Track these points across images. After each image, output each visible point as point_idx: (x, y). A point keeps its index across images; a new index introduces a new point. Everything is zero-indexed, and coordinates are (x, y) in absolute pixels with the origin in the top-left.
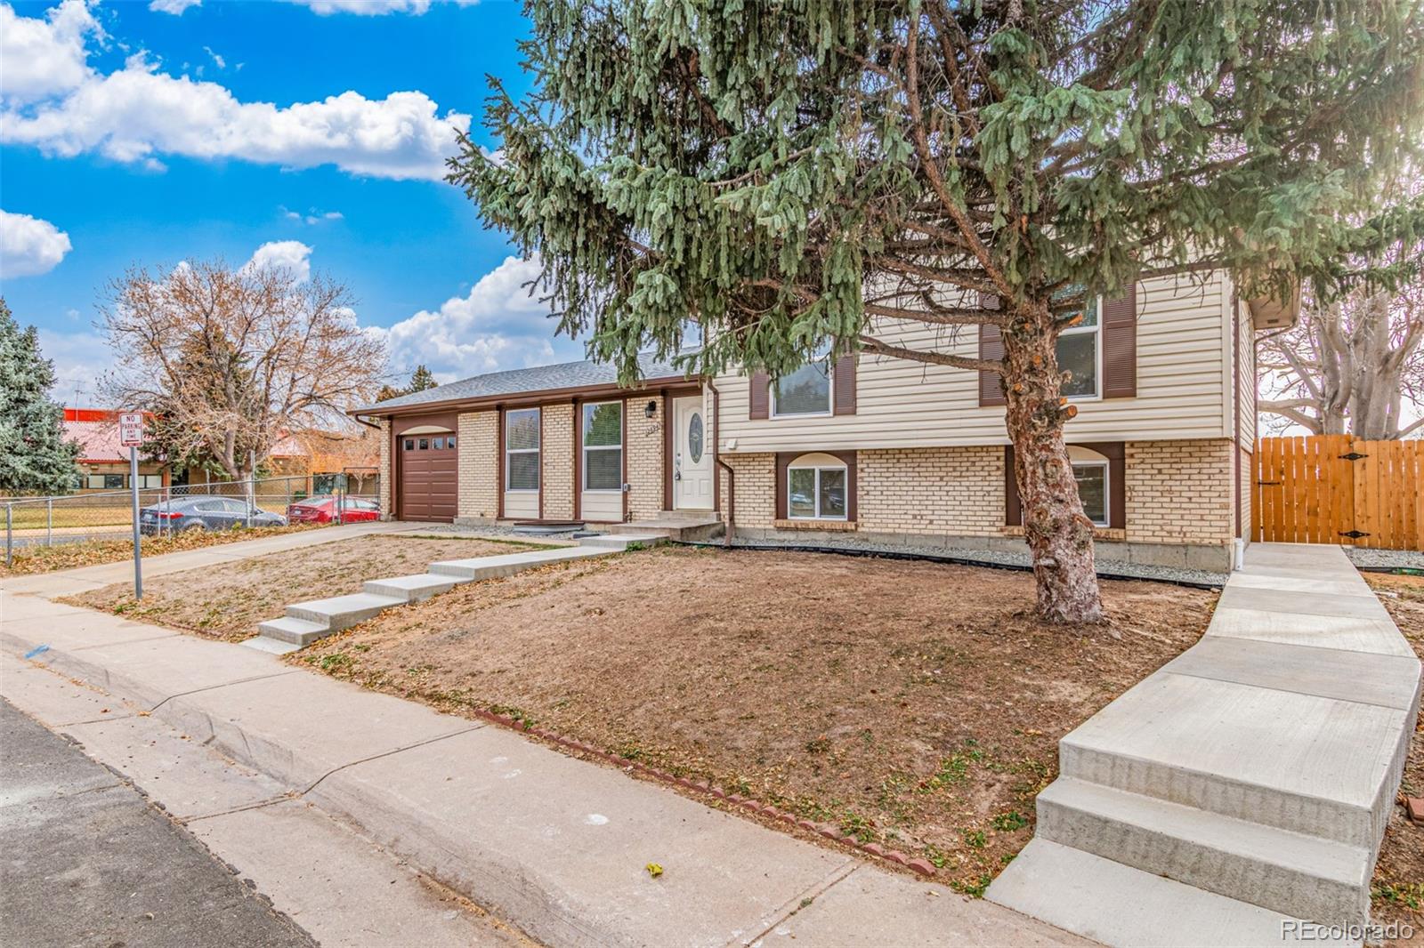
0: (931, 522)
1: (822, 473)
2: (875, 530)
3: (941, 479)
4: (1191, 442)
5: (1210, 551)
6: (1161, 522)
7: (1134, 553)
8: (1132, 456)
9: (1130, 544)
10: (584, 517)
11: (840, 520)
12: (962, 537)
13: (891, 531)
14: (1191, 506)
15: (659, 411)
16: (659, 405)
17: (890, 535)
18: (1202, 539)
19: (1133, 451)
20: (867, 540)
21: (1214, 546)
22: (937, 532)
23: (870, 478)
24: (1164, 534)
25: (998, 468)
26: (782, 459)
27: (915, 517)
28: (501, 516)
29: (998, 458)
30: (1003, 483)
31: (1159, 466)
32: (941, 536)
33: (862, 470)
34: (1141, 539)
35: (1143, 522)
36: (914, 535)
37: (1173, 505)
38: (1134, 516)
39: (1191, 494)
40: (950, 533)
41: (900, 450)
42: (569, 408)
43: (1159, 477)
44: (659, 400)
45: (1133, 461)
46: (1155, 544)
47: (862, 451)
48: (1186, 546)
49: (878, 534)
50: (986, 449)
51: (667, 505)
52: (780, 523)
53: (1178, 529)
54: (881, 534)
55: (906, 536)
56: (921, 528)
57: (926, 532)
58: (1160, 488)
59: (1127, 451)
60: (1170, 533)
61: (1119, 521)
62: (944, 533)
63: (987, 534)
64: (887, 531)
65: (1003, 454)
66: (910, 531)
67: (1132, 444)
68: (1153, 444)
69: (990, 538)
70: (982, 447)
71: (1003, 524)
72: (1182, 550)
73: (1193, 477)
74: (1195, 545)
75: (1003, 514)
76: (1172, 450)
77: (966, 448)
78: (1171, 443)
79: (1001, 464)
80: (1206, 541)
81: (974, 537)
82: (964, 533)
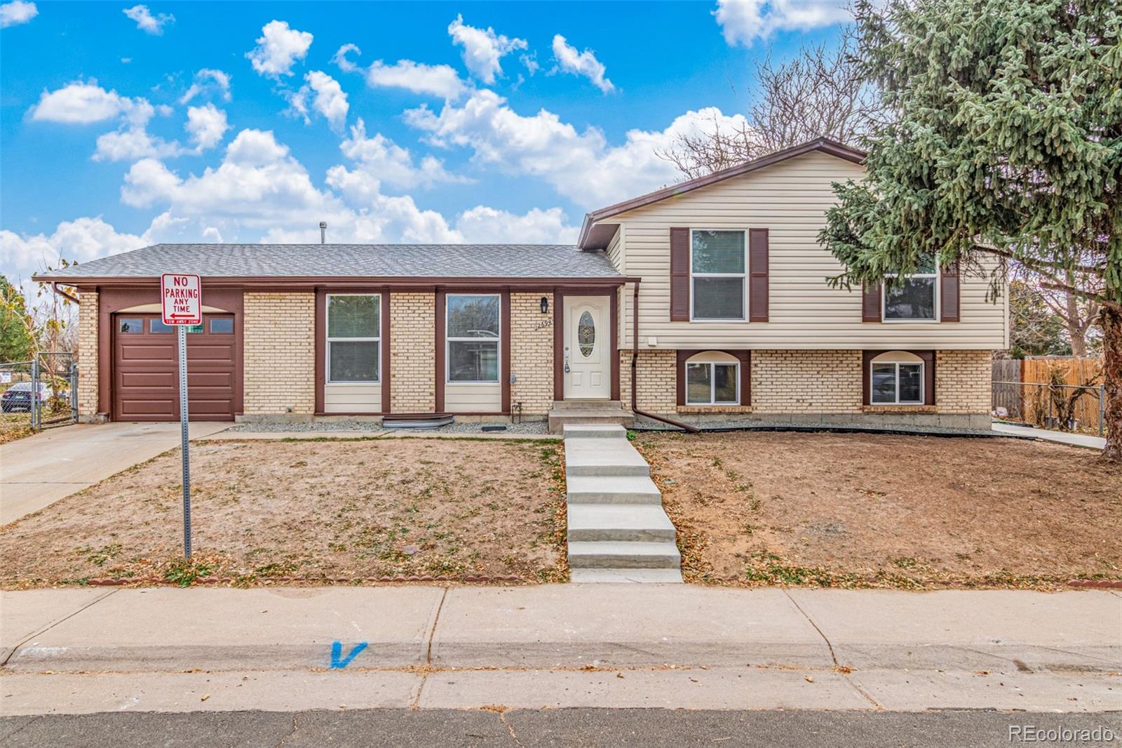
0: (811, 404)
1: (717, 367)
2: (766, 412)
3: (818, 373)
4: (972, 351)
5: (982, 417)
6: (956, 400)
7: (941, 420)
8: (940, 359)
9: (939, 415)
10: (448, 409)
11: (735, 405)
12: (833, 415)
13: (780, 412)
14: (972, 390)
15: (551, 308)
16: (551, 302)
17: (779, 415)
18: (978, 410)
19: (941, 355)
20: (760, 420)
21: (984, 414)
22: (815, 412)
23: (760, 371)
24: (958, 407)
25: (859, 366)
26: (682, 355)
27: (798, 401)
28: (319, 410)
29: (858, 358)
30: (861, 376)
31: (956, 365)
32: (818, 414)
33: (756, 365)
34: (945, 412)
35: (947, 400)
36: (798, 414)
37: (963, 390)
38: (942, 397)
39: (972, 383)
40: (824, 412)
41: (787, 351)
42: (431, 297)
43: (956, 372)
44: (550, 297)
45: (941, 362)
46: (953, 414)
47: (756, 350)
48: (969, 415)
49: (769, 415)
50: (850, 352)
51: (559, 395)
52: (682, 409)
53: (965, 404)
54: (772, 415)
55: (791, 415)
56: (804, 409)
57: (807, 412)
58: (956, 379)
59: (938, 356)
60: (961, 407)
61: (932, 400)
62: (820, 412)
63: (850, 412)
64: (776, 412)
65: (861, 355)
66: (794, 412)
67: (941, 351)
68: (952, 351)
69: (853, 414)
70: (847, 350)
71: (861, 404)
72: (967, 417)
73: (974, 372)
74: (974, 414)
75: (862, 397)
76: (962, 355)
77: (836, 350)
78: (962, 351)
79: (860, 362)
80: (980, 411)
81: (842, 414)
82: (834, 412)
